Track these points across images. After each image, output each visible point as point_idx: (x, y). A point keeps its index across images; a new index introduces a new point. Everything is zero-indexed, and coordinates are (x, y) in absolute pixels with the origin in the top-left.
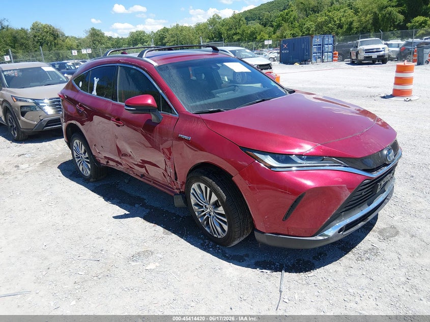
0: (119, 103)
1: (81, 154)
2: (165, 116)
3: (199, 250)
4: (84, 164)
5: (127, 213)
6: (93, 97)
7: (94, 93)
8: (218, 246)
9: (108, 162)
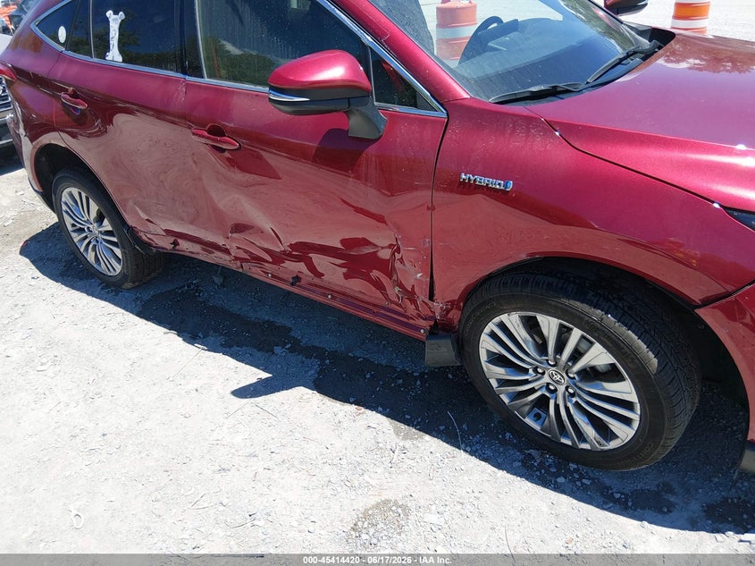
0: (207, 80)
1: (88, 221)
2: (394, 117)
3: (529, 484)
4: (100, 248)
5: (265, 375)
6: (112, 68)
7: (114, 55)
8: (573, 466)
9: (175, 243)
